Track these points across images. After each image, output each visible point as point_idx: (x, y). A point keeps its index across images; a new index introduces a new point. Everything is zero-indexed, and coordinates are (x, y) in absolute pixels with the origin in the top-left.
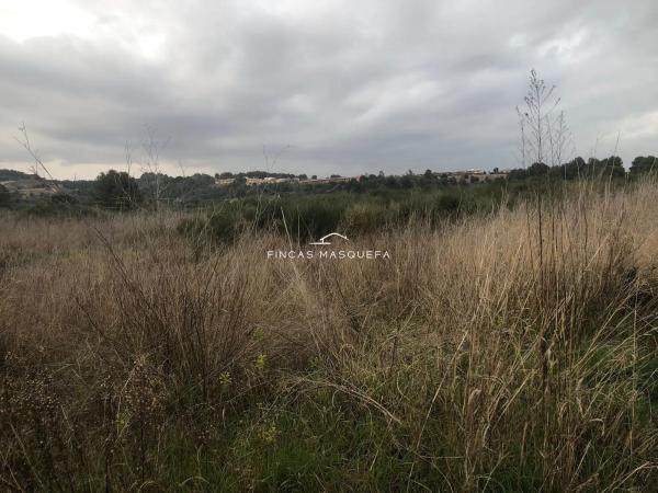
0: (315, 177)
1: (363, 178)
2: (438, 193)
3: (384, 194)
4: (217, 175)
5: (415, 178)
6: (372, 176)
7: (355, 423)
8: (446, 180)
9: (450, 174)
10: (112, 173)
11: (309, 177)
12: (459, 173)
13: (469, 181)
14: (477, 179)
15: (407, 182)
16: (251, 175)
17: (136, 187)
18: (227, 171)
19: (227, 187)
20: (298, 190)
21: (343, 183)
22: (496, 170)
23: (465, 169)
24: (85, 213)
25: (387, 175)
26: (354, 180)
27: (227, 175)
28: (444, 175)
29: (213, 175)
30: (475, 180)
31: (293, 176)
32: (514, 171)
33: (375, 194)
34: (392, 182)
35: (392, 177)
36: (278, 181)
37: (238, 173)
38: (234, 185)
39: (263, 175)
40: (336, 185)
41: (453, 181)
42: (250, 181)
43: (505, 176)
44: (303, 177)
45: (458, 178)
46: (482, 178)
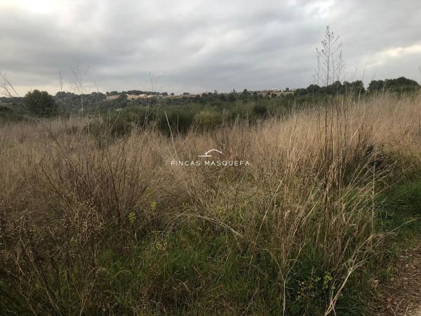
0: (173, 94)
1: (204, 94)
2: (252, 104)
3: (219, 105)
4: (107, 93)
5: (237, 94)
6: (210, 94)
7: (214, 238)
8: (256, 96)
9: (259, 92)
10: (36, 92)
11: (169, 94)
12: (264, 92)
13: (270, 96)
14: (276, 95)
15: (232, 98)
16: (130, 93)
17: (54, 101)
18: (114, 90)
19: (114, 101)
20: (162, 102)
21: (191, 98)
22: (287, 89)
23: (268, 89)
24: (20, 119)
25: (219, 92)
26: (198, 96)
27: (115, 93)
28: (255, 93)
29: (104, 93)
30: (274, 96)
31: (158, 94)
32: (298, 90)
33: (213, 105)
34: (222, 97)
35: (222, 94)
36: (149, 97)
37: (121, 92)
38: (119, 100)
39: (138, 93)
40: (186, 99)
41: (261, 96)
42: (130, 97)
43: (293, 93)
44: (165, 94)
45: (264, 95)
46: (279, 94)
